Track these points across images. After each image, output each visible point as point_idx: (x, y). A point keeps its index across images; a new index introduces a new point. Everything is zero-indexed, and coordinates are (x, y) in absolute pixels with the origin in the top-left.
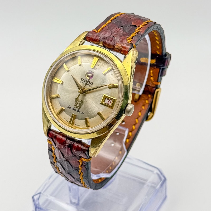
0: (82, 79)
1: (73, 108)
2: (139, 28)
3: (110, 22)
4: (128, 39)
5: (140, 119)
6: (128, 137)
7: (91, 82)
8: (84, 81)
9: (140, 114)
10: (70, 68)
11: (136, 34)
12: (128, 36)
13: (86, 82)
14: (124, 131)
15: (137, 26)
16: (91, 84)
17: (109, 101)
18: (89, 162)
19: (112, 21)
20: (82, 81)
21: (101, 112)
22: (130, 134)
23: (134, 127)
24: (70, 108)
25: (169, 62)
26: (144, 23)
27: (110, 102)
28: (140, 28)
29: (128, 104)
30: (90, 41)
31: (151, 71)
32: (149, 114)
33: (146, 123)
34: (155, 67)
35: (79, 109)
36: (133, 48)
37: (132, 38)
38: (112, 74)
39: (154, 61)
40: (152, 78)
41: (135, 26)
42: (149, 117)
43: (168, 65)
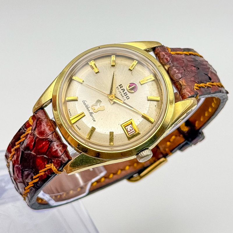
0: (121, 86)
1: (88, 106)
2: (212, 83)
3: (188, 54)
4: (196, 84)
5: (124, 173)
6: (98, 181)
7: (128, 96)
8: (122, 90)
9: (127, 168)
10: (117, 64)
11: (206, 86)
12: (198, 82)
13: (123, 92)
14: (101, 172)
15: (212, 81)
16: (126, 97)
17: (131, 129)
18: (56, 174)
19: (190, 54)
20: (119, 87)
21: (114, 134)
22: (103, 179)
23: (111, 176)
24: (85, 104)
25: (197, 142)
26: (218, 84)
27: (131, 131)
28: (213, 85)
29: (147, 149)
30: (157, 56)
31: (173, 137)
32: (135, 175)
33: (125, 182)
34: (181, 135)
35: (94, 113)
36: (195, 97)
37: (200, 87)
38: (156, 106)
39: (186, 129)
40: (168, 143)
41: (210, 79)
42: (132, 179)
43: (195, 144)
